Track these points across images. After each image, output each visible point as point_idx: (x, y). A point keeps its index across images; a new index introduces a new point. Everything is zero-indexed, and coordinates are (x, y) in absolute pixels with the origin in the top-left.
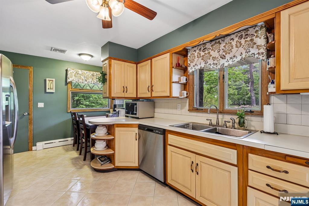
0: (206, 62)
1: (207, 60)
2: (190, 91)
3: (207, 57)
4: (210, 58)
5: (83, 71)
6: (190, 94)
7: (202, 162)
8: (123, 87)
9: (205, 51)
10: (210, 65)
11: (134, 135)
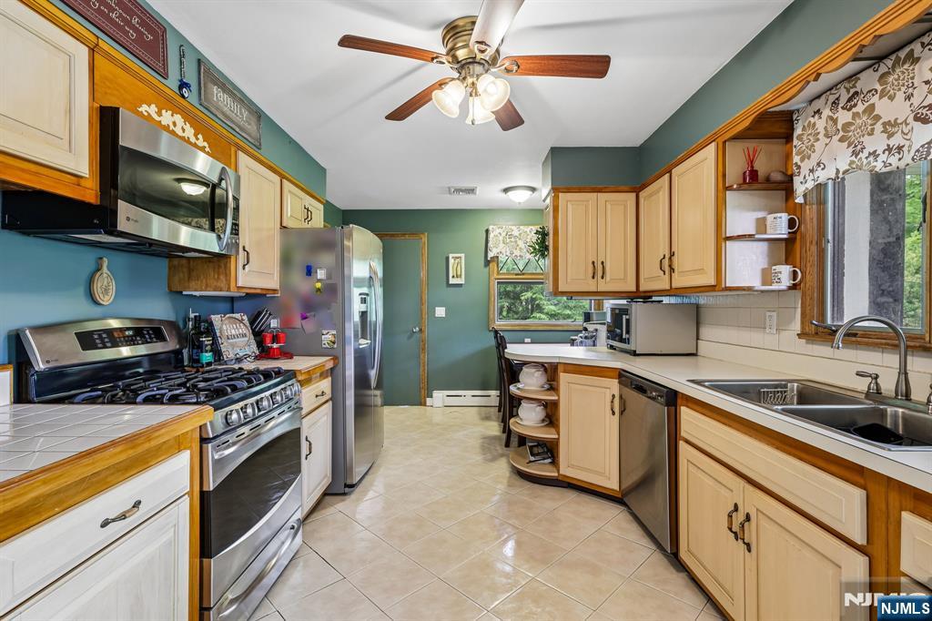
0: (859, 147)
1: (862, 139)
2: (808, 265)
3: (860, 128)
4: (873, 130)
5: (522, 227)
6: (808, 277)
7: (762, 512)
8: (593, 263)
9: (855, 105)
10: (871, 158)
11: (609, 398)
